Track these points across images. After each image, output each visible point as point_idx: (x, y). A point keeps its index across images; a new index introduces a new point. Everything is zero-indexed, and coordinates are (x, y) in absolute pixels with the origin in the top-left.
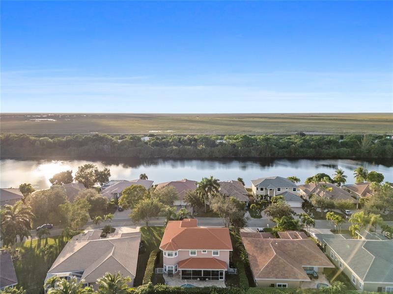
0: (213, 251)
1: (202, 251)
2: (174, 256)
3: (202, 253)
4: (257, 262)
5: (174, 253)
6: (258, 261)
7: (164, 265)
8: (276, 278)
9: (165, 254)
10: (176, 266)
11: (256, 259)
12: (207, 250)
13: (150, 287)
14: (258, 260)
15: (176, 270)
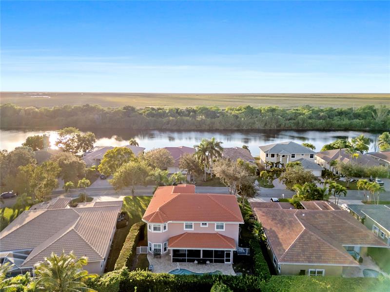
0: (216, 223)
1: (201, 223)
2: (162, 231)
3: (201, 226)
4: (278, 238)
5: (162, 225)
6: (280, 238)
7: (149, 242)
8: (309, 262)
9: (150, 228)
10: (165, 244)
11: (277, 236)
12: (207, 223)
13: (125, 274)
14: (280, 236)
15: (165, 249)
